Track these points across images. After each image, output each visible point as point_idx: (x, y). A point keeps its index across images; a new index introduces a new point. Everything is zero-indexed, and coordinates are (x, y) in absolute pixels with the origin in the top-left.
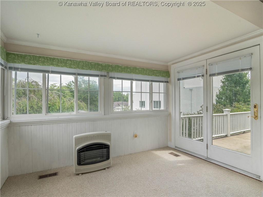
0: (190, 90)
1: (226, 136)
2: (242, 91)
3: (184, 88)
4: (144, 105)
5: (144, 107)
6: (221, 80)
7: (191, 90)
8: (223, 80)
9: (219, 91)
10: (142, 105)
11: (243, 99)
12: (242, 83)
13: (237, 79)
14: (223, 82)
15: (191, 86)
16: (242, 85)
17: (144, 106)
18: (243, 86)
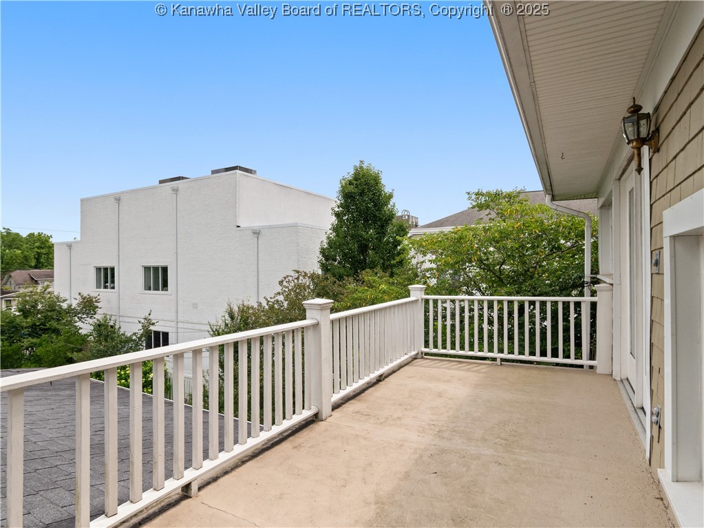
0: (254, 233)
1: (315, 418)
2: (380, 241)
3: (238, 227)
4: (113, 282)
5: (113, 288)
6: (332, 209)
7: (257, 233)
8: (337, 209)
9: (328, 238)
10: (106, 282)
11: (382, 261)
12: (380, 219)
13: (367, 207)
14: (337, 215)
15: (257, 224)
16: (379, 223)
17: (112, 285)
18: (382, 226)
